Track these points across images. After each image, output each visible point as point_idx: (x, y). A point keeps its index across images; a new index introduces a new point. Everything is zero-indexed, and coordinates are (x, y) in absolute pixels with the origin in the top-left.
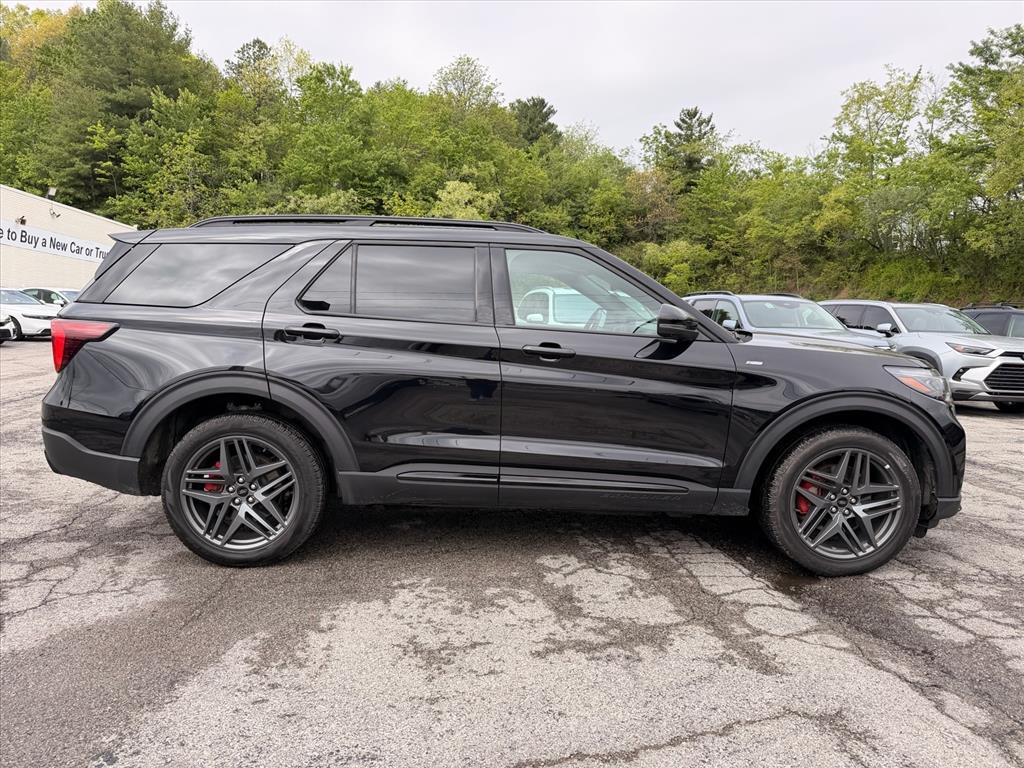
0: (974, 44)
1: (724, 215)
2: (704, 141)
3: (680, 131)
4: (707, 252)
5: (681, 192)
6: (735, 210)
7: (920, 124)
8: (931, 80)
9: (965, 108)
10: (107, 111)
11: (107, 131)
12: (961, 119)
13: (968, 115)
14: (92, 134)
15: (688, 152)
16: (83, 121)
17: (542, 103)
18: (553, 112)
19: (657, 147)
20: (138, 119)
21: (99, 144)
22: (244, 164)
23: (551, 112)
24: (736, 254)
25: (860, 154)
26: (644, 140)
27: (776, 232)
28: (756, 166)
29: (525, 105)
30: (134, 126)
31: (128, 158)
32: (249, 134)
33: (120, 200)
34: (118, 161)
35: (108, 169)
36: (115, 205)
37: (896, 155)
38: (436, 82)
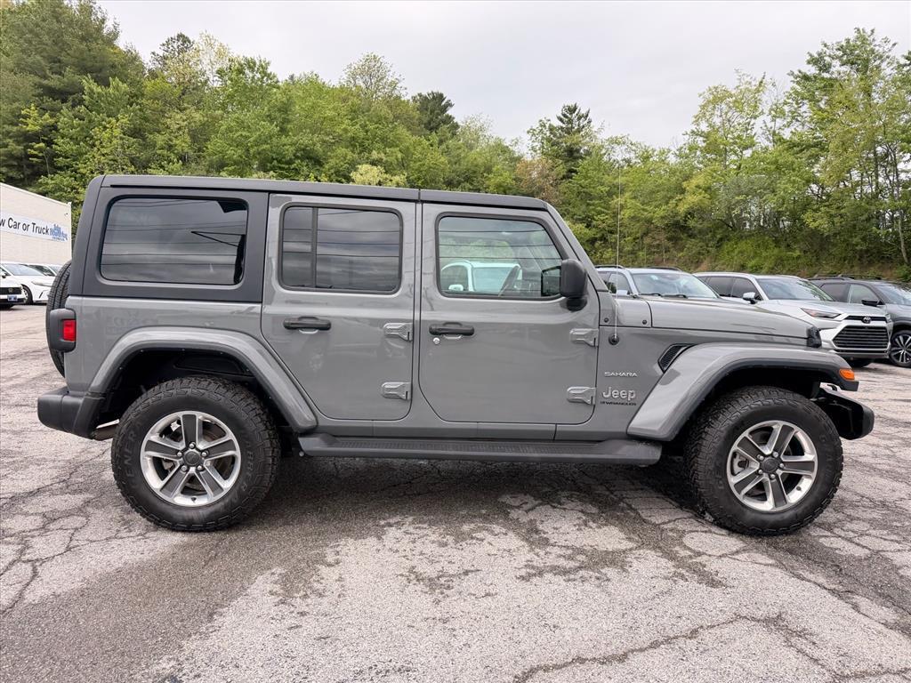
0: (811, 55)
1: (601, 198)
2: (582, 133)
3: (561, 124)
4: (587, 231)
5: (564, 177)
6: (610, 194)
7: (765, 122)
8: (774, 85)
9: (803, 109)
10: (39, 95)
11: (41, 115)
12: (799, 118)
13: (805, 115)
14: (25, 117)
15: (568, 144)
16: (16, 104)
17: (441, 97)
18: (451, 105)
19: (543, 138)
20: (70, 104)
21: (32, 127)
22: (170, 148)
23: (449, 105)
24: (612, 232)
25: (715, 147)
26: (531, 132)
27: (646, 213)
28: (627, 156)
29: (426, 98)
30: (64, 111)
31: (60, 141)
32: (176, 119)
33: (52, 179)
34: (50, 143)
35: (40, 150)
36: (47, 184)
37: (746, 148)
38: (345, 77)
